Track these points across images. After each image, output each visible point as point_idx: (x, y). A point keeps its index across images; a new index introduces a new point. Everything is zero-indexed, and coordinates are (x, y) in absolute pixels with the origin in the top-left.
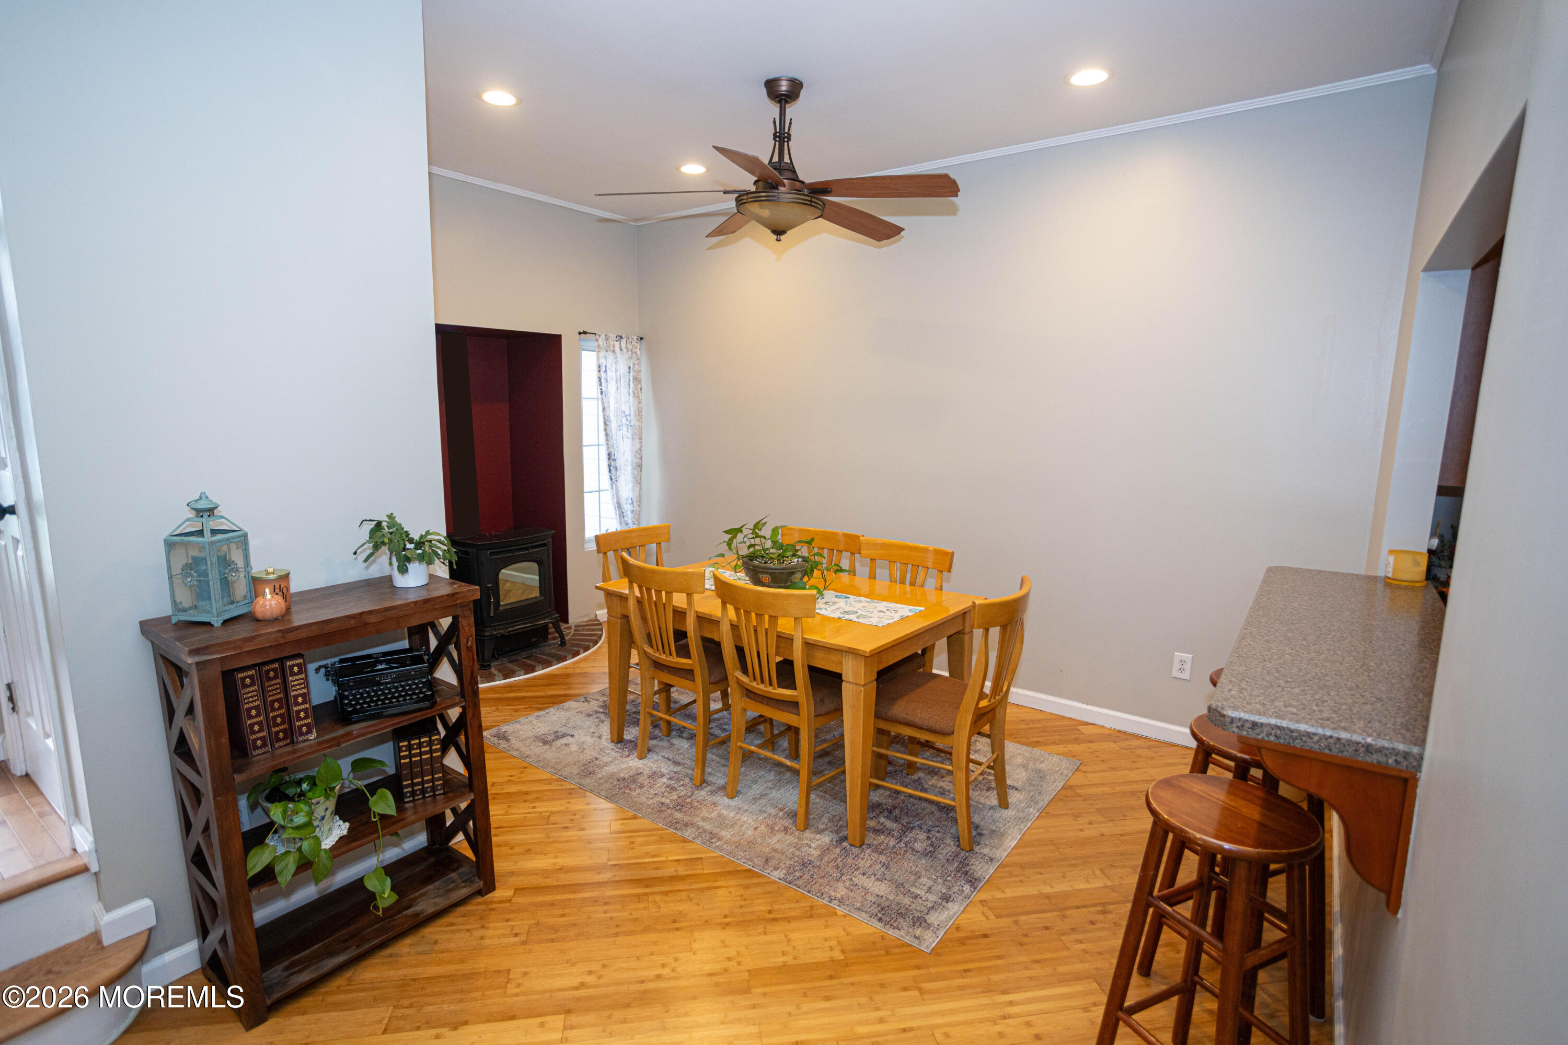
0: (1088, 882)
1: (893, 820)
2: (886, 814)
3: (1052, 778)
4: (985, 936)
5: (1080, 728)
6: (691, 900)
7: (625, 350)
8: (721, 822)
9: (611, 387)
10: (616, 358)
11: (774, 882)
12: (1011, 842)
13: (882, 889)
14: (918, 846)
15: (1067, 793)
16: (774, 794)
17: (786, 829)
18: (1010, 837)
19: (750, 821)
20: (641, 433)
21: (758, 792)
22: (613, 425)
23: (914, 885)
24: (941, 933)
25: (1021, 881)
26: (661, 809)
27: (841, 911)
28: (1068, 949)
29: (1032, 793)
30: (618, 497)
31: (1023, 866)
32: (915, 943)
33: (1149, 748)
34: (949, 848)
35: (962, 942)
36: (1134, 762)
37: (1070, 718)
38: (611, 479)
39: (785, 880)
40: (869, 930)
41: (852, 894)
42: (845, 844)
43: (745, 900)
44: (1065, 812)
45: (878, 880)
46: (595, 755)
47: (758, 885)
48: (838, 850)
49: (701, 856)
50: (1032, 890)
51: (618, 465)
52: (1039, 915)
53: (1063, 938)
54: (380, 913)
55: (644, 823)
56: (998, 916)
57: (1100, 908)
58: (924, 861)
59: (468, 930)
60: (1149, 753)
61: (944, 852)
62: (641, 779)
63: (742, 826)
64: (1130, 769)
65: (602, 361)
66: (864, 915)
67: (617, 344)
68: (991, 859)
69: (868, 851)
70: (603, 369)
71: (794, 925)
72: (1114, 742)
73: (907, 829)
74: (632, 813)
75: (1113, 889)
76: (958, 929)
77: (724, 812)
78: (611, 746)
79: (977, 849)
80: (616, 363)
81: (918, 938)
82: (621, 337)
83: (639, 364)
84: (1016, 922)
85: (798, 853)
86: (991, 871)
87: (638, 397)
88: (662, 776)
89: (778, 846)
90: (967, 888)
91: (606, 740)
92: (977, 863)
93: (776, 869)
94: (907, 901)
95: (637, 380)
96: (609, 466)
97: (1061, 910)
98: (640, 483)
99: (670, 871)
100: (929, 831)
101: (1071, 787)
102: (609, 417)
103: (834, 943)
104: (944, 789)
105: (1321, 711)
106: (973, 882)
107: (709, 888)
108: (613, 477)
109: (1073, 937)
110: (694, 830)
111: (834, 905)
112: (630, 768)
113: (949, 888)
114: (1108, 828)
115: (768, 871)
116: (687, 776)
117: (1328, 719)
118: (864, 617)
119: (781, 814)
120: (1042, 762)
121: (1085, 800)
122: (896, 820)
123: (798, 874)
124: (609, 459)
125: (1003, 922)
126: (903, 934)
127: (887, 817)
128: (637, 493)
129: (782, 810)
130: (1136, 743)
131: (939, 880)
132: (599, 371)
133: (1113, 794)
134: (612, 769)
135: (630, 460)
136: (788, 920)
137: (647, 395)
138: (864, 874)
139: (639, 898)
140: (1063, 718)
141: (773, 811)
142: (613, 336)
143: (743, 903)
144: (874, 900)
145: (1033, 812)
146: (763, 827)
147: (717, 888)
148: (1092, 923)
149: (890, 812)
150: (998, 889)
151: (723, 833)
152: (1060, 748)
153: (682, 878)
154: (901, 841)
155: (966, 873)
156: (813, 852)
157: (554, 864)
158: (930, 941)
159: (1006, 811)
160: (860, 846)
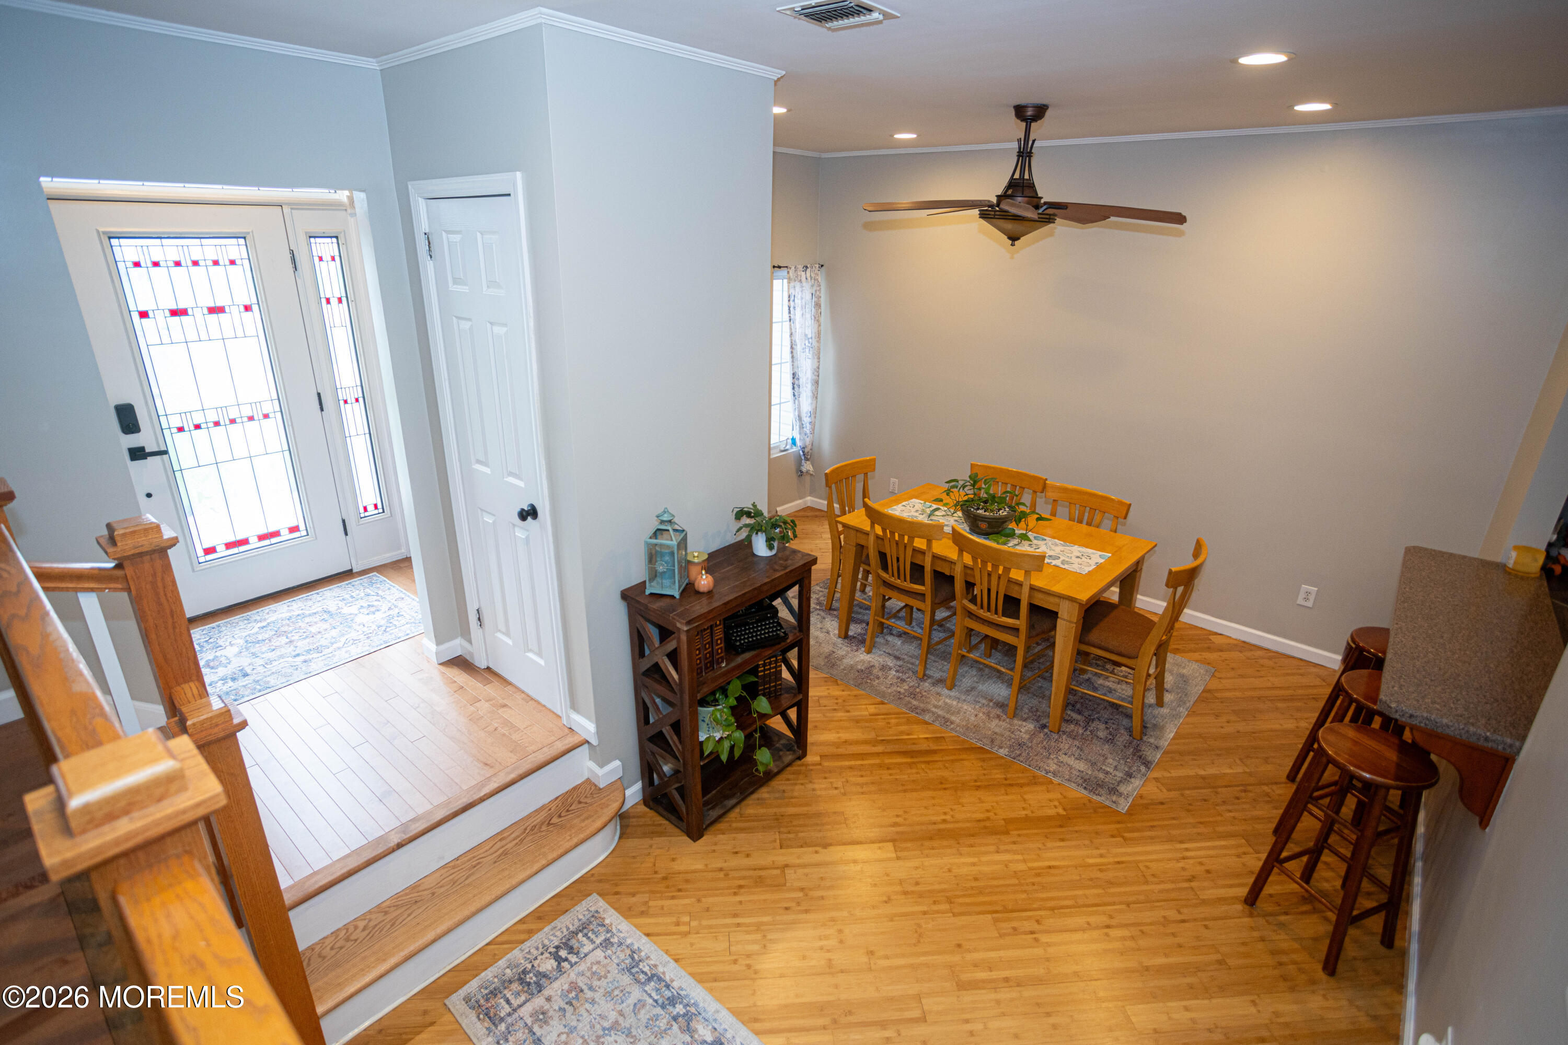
0: (1231, 768)
1: (1076, 712)
2: (1070, 707)
3: (1194, 682)
4: (1162, 803)
5: (1212, 637)
6: (947, 768)
7: (809, 279)
8: (948, 707)
9: (798, 313)
10: (802, 287)
11: (1002, 758)
12: (1170, 734)
13: (1081, 766)
14: (1101, 734)
15: (1207, 696)
16: (981, 687)
17: (998, 717)
18: (1168, 730)
19: (970, 709)
20: (819, 353)
21: (968, 685)
22: (799, 348)
23: (1103, 764)
24: (1130, 800)
25: (1181, 765)
26: (899, 697)
27: (1056, 780)
28: (1222, 816)
29: (1180, 695)
30: (799, 411)
31: (1181, 753)
32: (1114, 806)
33: (1270, 658)
34: (1123, 738)
35: (1146, 806)
36: (1258, 671)
37: (1202, 628)
38: (794, 395)
39: (1010, 756)
40: (1078, 795)
41: (1061, 769)
42: (1046, 730)
43: (985, 770)
44: (1207, 712)
45: (1077, 759)
46: (831, 648)
47: (991, 759)
48: (1042, 735)
49: (943, 735)
50: (1191, 772)
51: (801, 383)
52: (1199, 791)
53: (1217, 808)
54: (762, 774)
55: (891, 707)
56: (1169, 790)
57: (1242, 788)
58: (1107, 746)
59: (802, 784)
60: (1270, 663)
61: (1121, 740)
62: (875, 671)
63: (965, 713)
64: (1255, 677)
65: (792, 291)
66: (1073, 785)
67: (803, 274)
68: (1157, 747)
69: (1064, 737)
70: (792, 299)
71: (1026, 789)
72: (1241, 652)
73: (1089, 720)
74: (879, 699)
75: (1250, 774)
76: (1141, 797)
77: (947, 700)
78: (840, 641)
79: (1145, 738)
80: (802, 291)
81: (1114, 802)
82: (807, 267)
83: (820, 290)
84: (1182, 795)
85: (1013, 736)
86: (1159, 756)
87: (818, 321)
88: (890, 669)
89: (997, 730)
90: (1143, 768)
91: (834, 635)
92: (1147, 749)
93: (1001, 748)
94: (1101, 776)
95: (818, 305)
96: (793, 384)
97: (1214, 788)
98: (816, 398)
99: (924, 746)
100: (1106, 723)
101: (1209, 691)
102: (795, 341)
103: (1056, 803)
104: (1110, 688)
105: (1456, 709)
106: (1147, 764)
107: (957, 760)
108: (796, 394)
109: (1224, 807)
110: (931, 714)
111: (1050, 776)
112: (863, 661)
113: (1130, 768)
114: (1242, 727)
115: (996, 749)
116: (910, 669)
117: (1461, 716)
118: (1068, 563)
119: (991, 704)
120: (1184, 668)
121: (1222, 702)
122: (1079, 712)
123: (1018, 752)
124: (793, 378)
125: (1173, 794)
126: (1102, 799)
127: (1072, 710)
128: (814, 406)
129: (991, 701)
130: (1260, 653)
131: (1122, 761)
132: (789, 301)
133: (1244, 698)
134: (848, 661)
135: (810, 377)
136: (1021, 785)
137: (825, 319)
138: (1066, 754)
139: (911, 765)
140: (1196, 627)
141: (984, 701)
142: (800, 267)
143: (985, 772)
144: (1078, 774)
145: (1183, 711)
146: (981, 715)
147: (962, 760)
148: (1238, 798)
149: (1073, 706)
150: (1165, 770)
151: (953, 718)
152: (1197, 655)
153: (934, 752)
154: (1087, 729)
155: (1140, 757)
156: (1024, 736)
157: (839, 738)
158: (1124, 806)
159: (1162, 710)
160: (1058, 733)
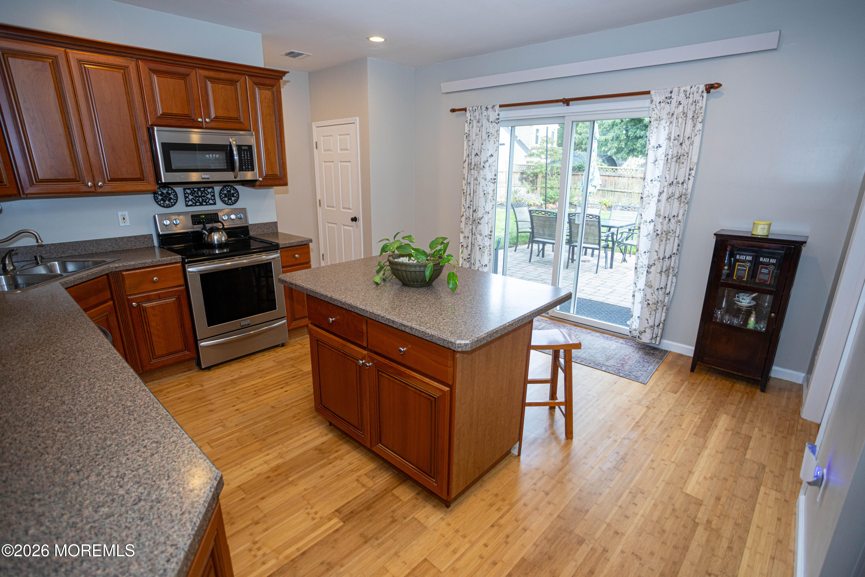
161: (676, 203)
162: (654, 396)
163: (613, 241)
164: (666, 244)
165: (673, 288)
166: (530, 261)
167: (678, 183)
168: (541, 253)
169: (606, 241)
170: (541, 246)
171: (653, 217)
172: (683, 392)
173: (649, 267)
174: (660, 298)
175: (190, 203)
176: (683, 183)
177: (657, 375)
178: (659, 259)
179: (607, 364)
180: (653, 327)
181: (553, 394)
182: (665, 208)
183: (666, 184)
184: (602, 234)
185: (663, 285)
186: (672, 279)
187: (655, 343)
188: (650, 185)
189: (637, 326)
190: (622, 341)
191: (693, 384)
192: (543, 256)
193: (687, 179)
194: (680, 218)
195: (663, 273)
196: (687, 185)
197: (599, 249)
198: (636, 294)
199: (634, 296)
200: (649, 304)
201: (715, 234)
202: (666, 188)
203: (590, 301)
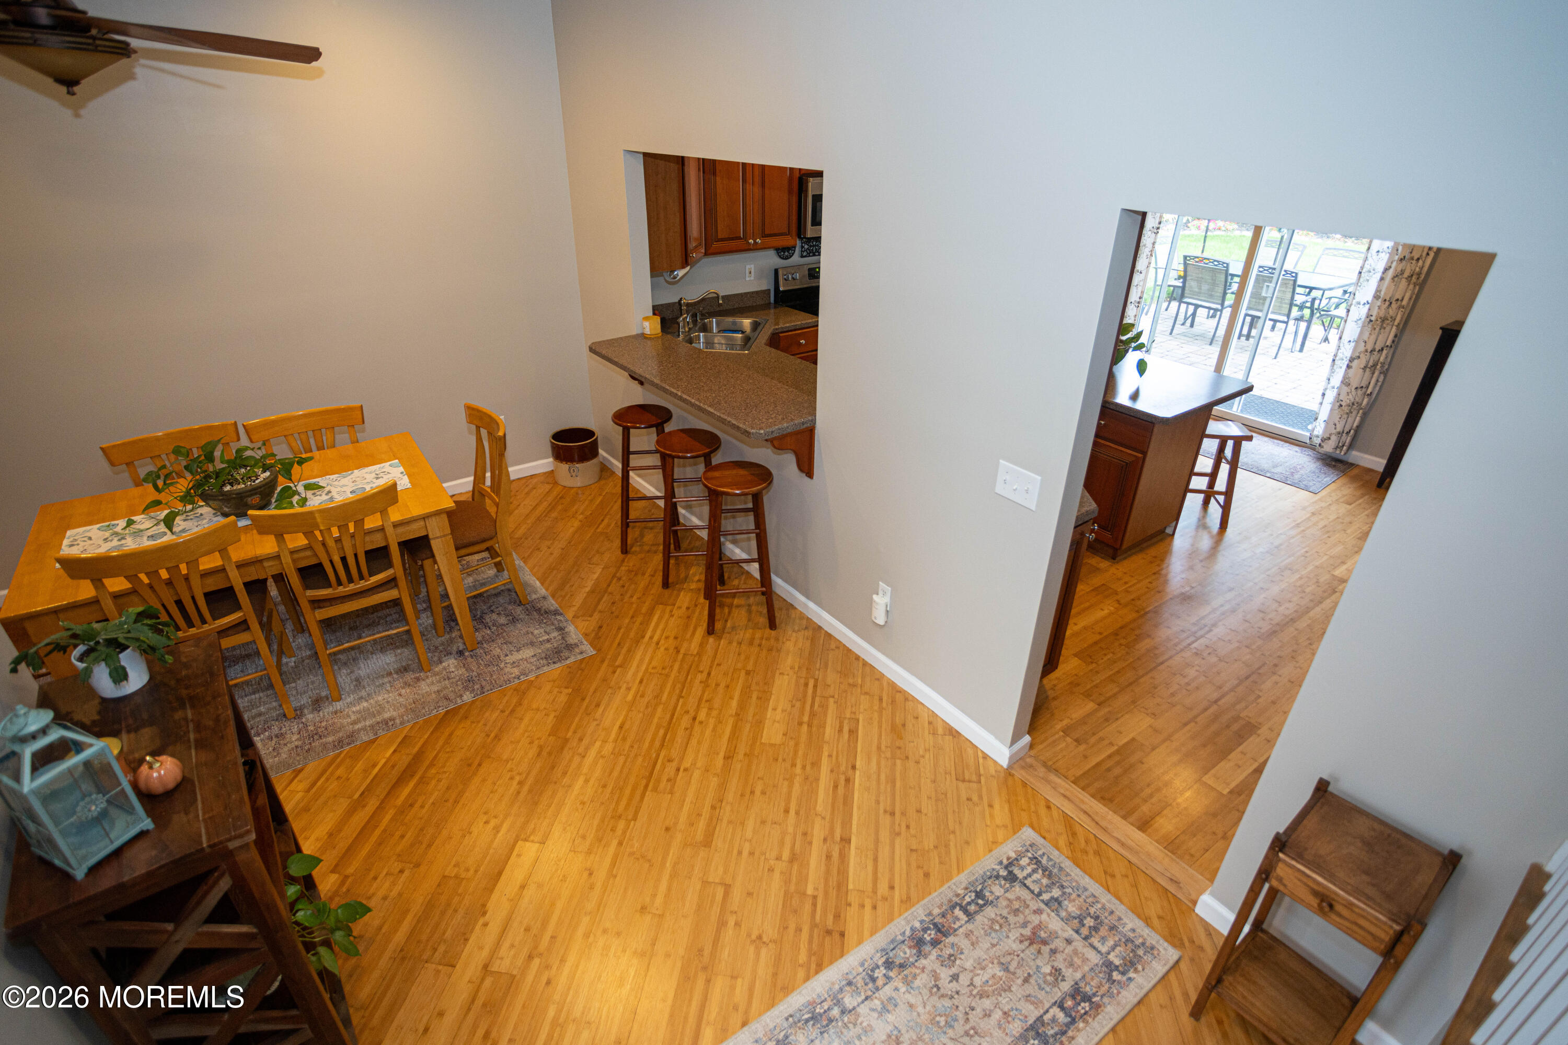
0: (593, 573)
6: (452, 752)
11: (474, 701)
12: (536, 584)
13: (527, 653)
14: (502, 621)
16: (362, 673)
17: (417, 679)
19: (386, 696)
23: (536, 638)
24: (585, 643)
25: (571, 595)
27: (531, 677)
28: (633, 603)
31: (560, 589)
32: (584, 655)
35: (597, 637)
39: (477, 695)
40: (558, 671)
41: (521, 667)
42: (466, 654)
43: (478, 722)
44: (530, 551)
45: (517, 651)
48: (469, 659)
50: (581, 595)
52: (602, 601)
53: (624, 601)
55: (314, 765)
56: (590, 616)
57: (615, 579)
58: (519, 625)
61: (518, 613)
63: (387, 703)
66: (544, 668)
68: (544, 598)
69: (485, 646)
71: (525, 703)
74: (289, 772)
75: (606, 567)
76: (586, 635)
77: (354, 709)
79: (528, 599)
81: (581, 653)
85: (453, 680)
86: (554, 602)
89: (434, 688)
90: (559, 618)
92: (541, 604)
93: (460, 696)
94: (548, 646)
97: (605, 592)
99: (404, 760)
100: (492, 611)
103: (556, 690)
106: (556, 613)
107: (448, 739)
109: (626, 598)
110: (361, 733)
111: (523, 678)
113: (552, 624)
114: (559, 544)
115: (458, 701)
119: (394, 676)
121: (526, 539)
123: (477, 687)
125: (595, 616)
126: (572, 659)
129: (389, 674)
133: (532, 527)
136: (519, 704)
138: (506, 656)
139: (422, 783)
141: (385, 680)
143: (481, 723)
144: (535, 659)
146: (402, 691)
147: (450, 734)
148: (623, 586)
150: (569, 607)
151: (386, 716)
153: (420, 753)
154: (489, 628)
155: (546, 613)
158: (588, 649)
160: (477, 648)
161: (1404, 283)
162: (1323, 504)
163: (1312, 308)
164: (1379, 333)
165: (1377, 388)
166: (1171, 334)
167: (1412, 258)
168: (1189, 321)
169: (1301, 308)
170: (1191, 308)
171: (1370, 298)
172: (1360, 504)
173: (1352, 360)
174: (1357, 399)
175: (805, 254)
176: (1418, 259)
177: (1333, 486)
178: (1366, 351)
179: (1273, 470)
180: (1340, 434)
181: (1211, 484)
182: (1388, 288)
183: (1396, 258)
184: (1297, 297)
185: (1364, 384)
186: (1379, 377)
187: (1341, 454)
188: (1375, 256)
189: (1321, 432)
190: (1297, 448)
191: (1375, 499)
192: (1192, 326)
193: (1424, 254)
194: (1405, 303)
195: (1368, 370)
196: (1424, 262)
197: (1287, 323)
198: (1328, 393)
199: (1324, 395)
200: (1341, 406)
201: (1441, 328)
202: (1394, 264)
203: (1261, 398)
